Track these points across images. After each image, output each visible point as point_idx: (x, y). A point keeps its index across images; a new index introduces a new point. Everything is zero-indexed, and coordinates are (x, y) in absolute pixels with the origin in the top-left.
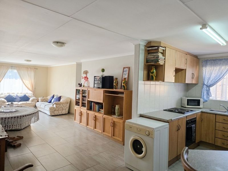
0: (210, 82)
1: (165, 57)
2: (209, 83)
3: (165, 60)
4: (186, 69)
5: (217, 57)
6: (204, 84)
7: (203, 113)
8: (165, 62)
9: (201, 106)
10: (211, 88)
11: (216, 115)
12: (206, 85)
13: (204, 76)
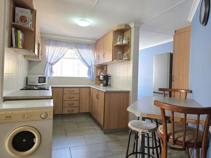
2: (52, 61)
6: (47, 62)
9: (47, 83)
10: (53, 66)
12: (49, 63)
13: (47, 55)
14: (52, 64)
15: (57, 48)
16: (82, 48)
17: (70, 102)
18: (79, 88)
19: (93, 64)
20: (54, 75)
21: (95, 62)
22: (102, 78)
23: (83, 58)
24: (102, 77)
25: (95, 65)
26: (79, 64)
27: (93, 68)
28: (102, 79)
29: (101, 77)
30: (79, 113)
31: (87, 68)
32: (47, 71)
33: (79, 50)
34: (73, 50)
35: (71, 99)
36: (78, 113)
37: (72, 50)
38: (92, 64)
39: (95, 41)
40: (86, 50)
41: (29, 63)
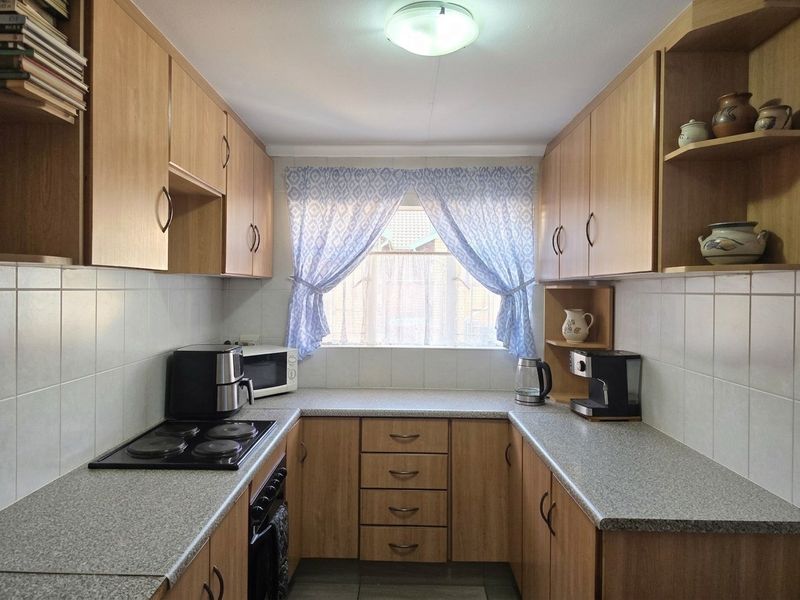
0: (322, 271)
1: (88, 54)
2: (319, 274)
3: (88, 79)
4: (224, 197)
5: (347, 159)
6: (297, 279)
7: (307, 421)
8: (88, 97)
9: (291, 384)
10: (326, 297)
11: (364, 422)
12: (306, 283)
13: (296, 242)
14: (318, 290)
15: (340, 207)
16: (466, 195)
17: (396, 499)
18: (446, 423)
19: (529, 275)
20: (332, 340)
21: (540, 263)
22: (583, 367)
23: (471, 251)
24: (583, 358)
25: (543, 283)
26: (455, 279)
27: (529, 299)
28: (583, 374)
29: (578, 358)
30: (449, 561)
31: (497, 300)
32: (297, 324)
33: (452, 205)
34: (421, 208)
35: (404, 479)
36: (443, 560)
37: (416, 208)
38: (521, 277)
39: (540, 150)
40: (488, 200)
41: (223, 290)
